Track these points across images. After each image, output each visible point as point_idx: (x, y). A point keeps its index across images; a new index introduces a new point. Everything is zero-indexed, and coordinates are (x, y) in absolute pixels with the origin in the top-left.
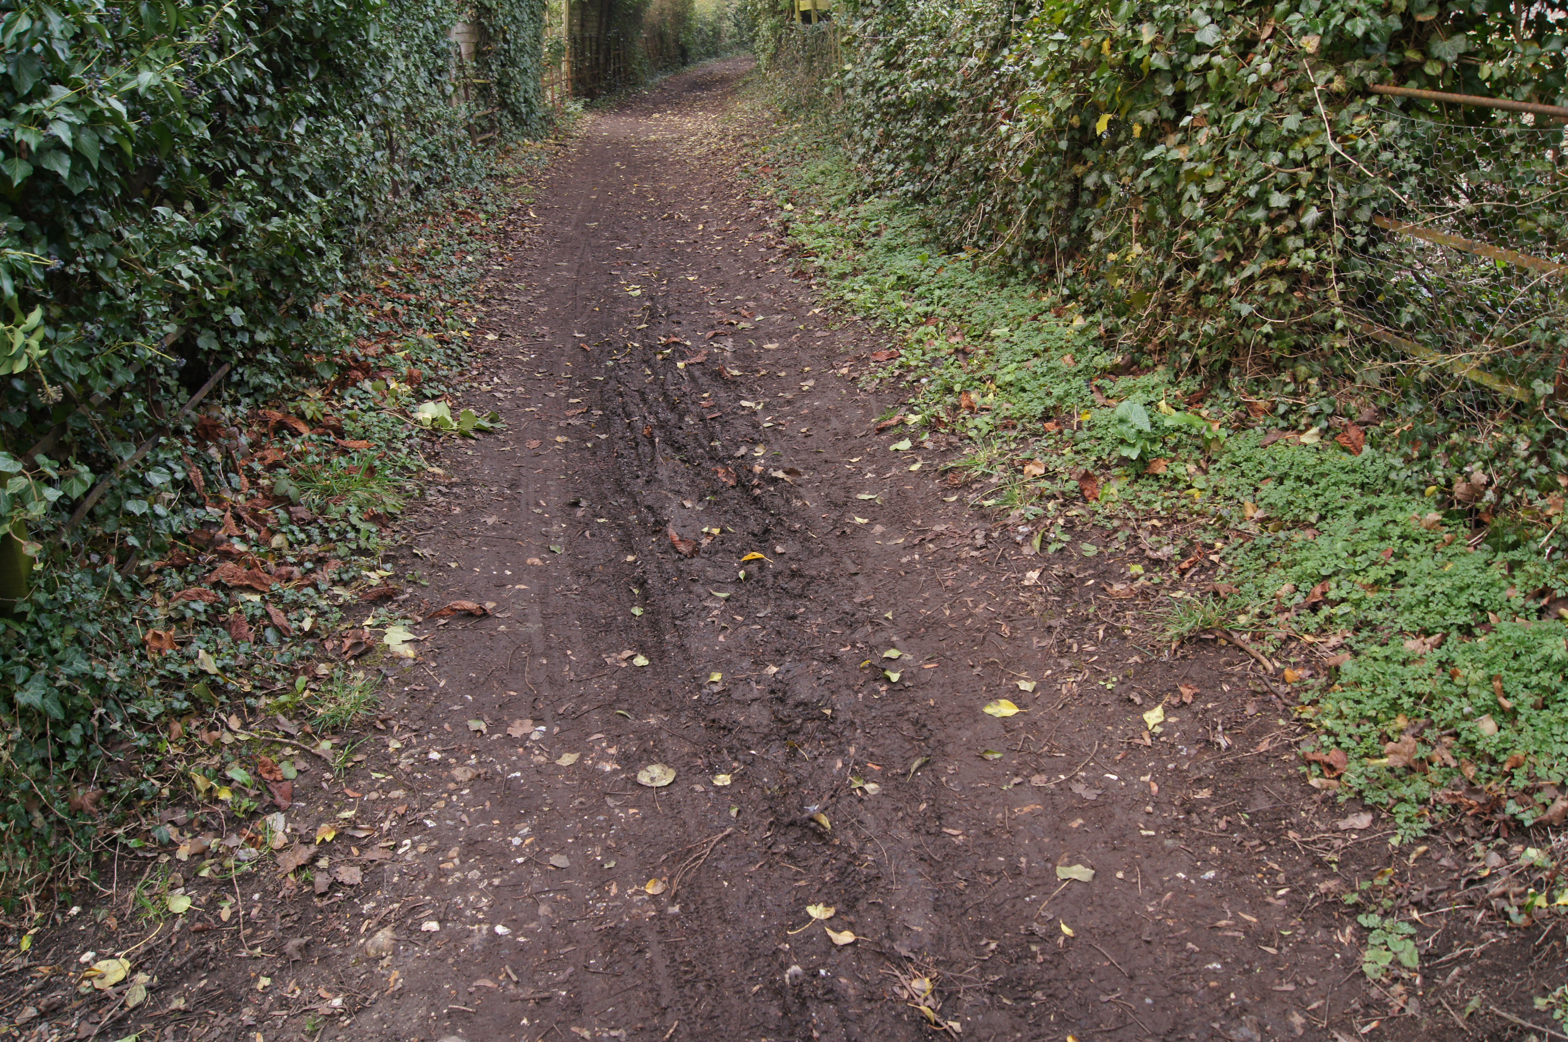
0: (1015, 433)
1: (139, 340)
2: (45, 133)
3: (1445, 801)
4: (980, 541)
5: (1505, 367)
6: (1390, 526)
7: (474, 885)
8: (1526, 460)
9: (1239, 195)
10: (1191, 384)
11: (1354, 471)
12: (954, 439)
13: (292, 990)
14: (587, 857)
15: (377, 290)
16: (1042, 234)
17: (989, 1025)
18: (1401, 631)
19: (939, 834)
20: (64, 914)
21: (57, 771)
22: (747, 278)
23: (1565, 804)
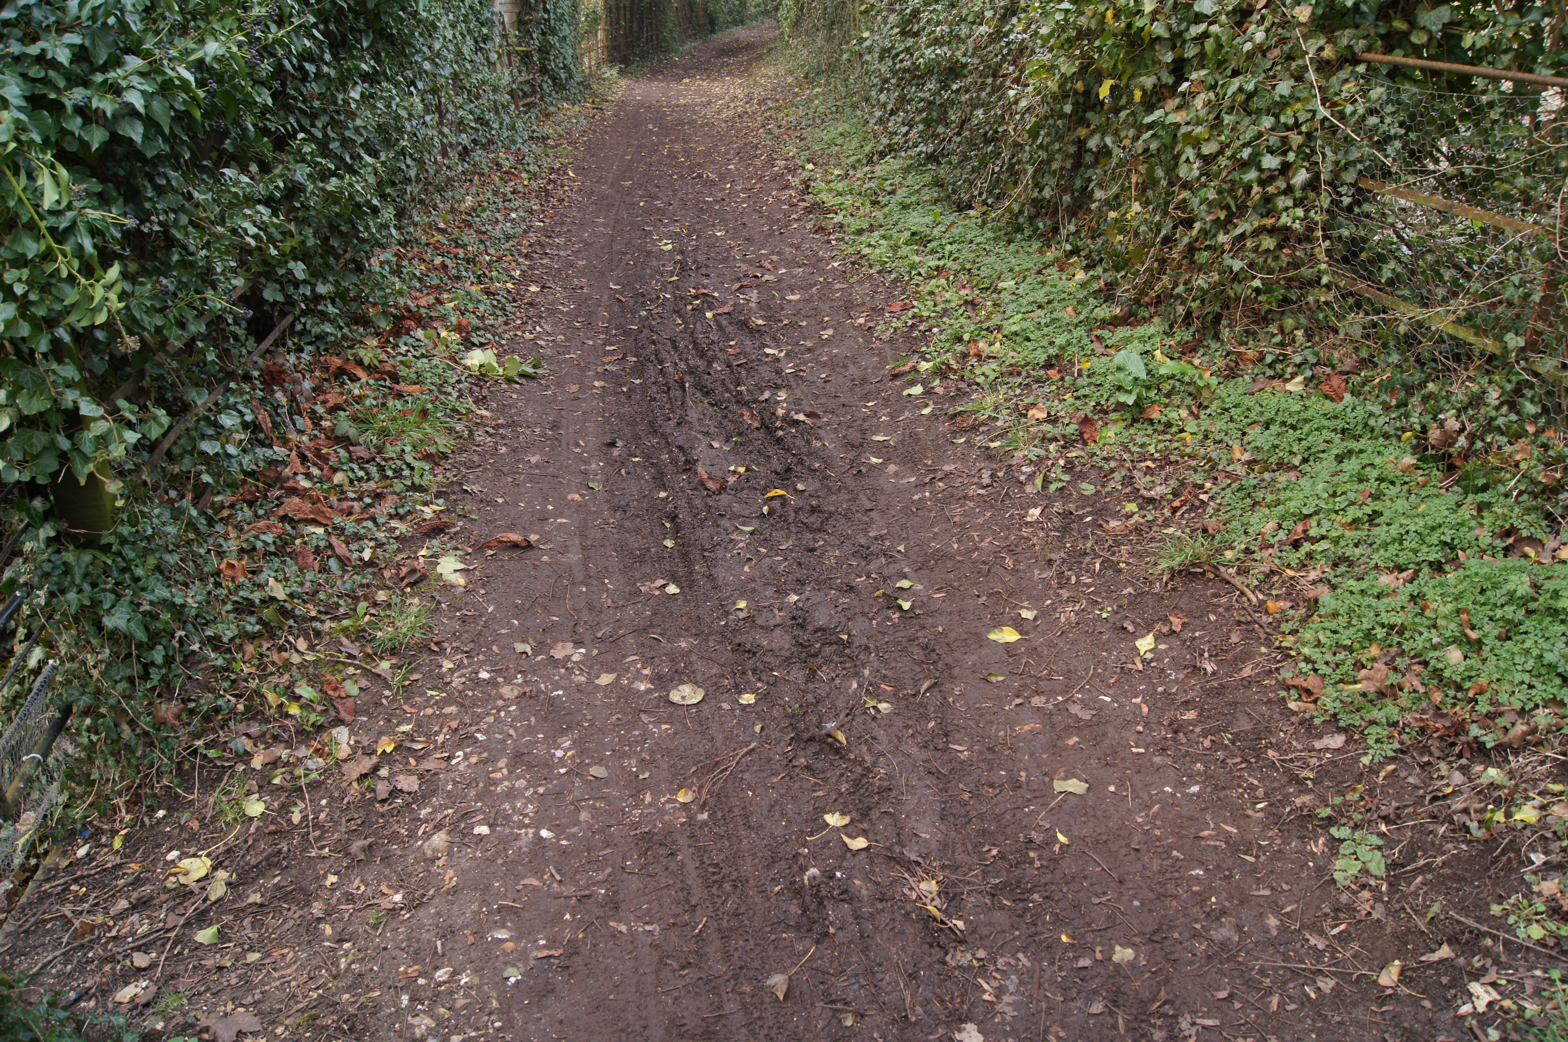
0: (1019, 380)
1: (209, 294)
2: (119, 100)
3: (1414, 724)
4: (986, 480)
5: (1479, 321)
6: (1369, 469)
7: (520, 793)
8: (1497, 408)
9: (1233, 156)
10: (1184, 335)
11: (1336, 417)
12: (962, 385)
13: (357, 886)
14: (623, 768)
15: (428, 245)
16: (1047, 193)
17: (990, 924)
18: (1376, 567)
19: (946, 749)
20: (151, 817)
21: (142, 688)
22: (771, 233)
23: (1525, 728)
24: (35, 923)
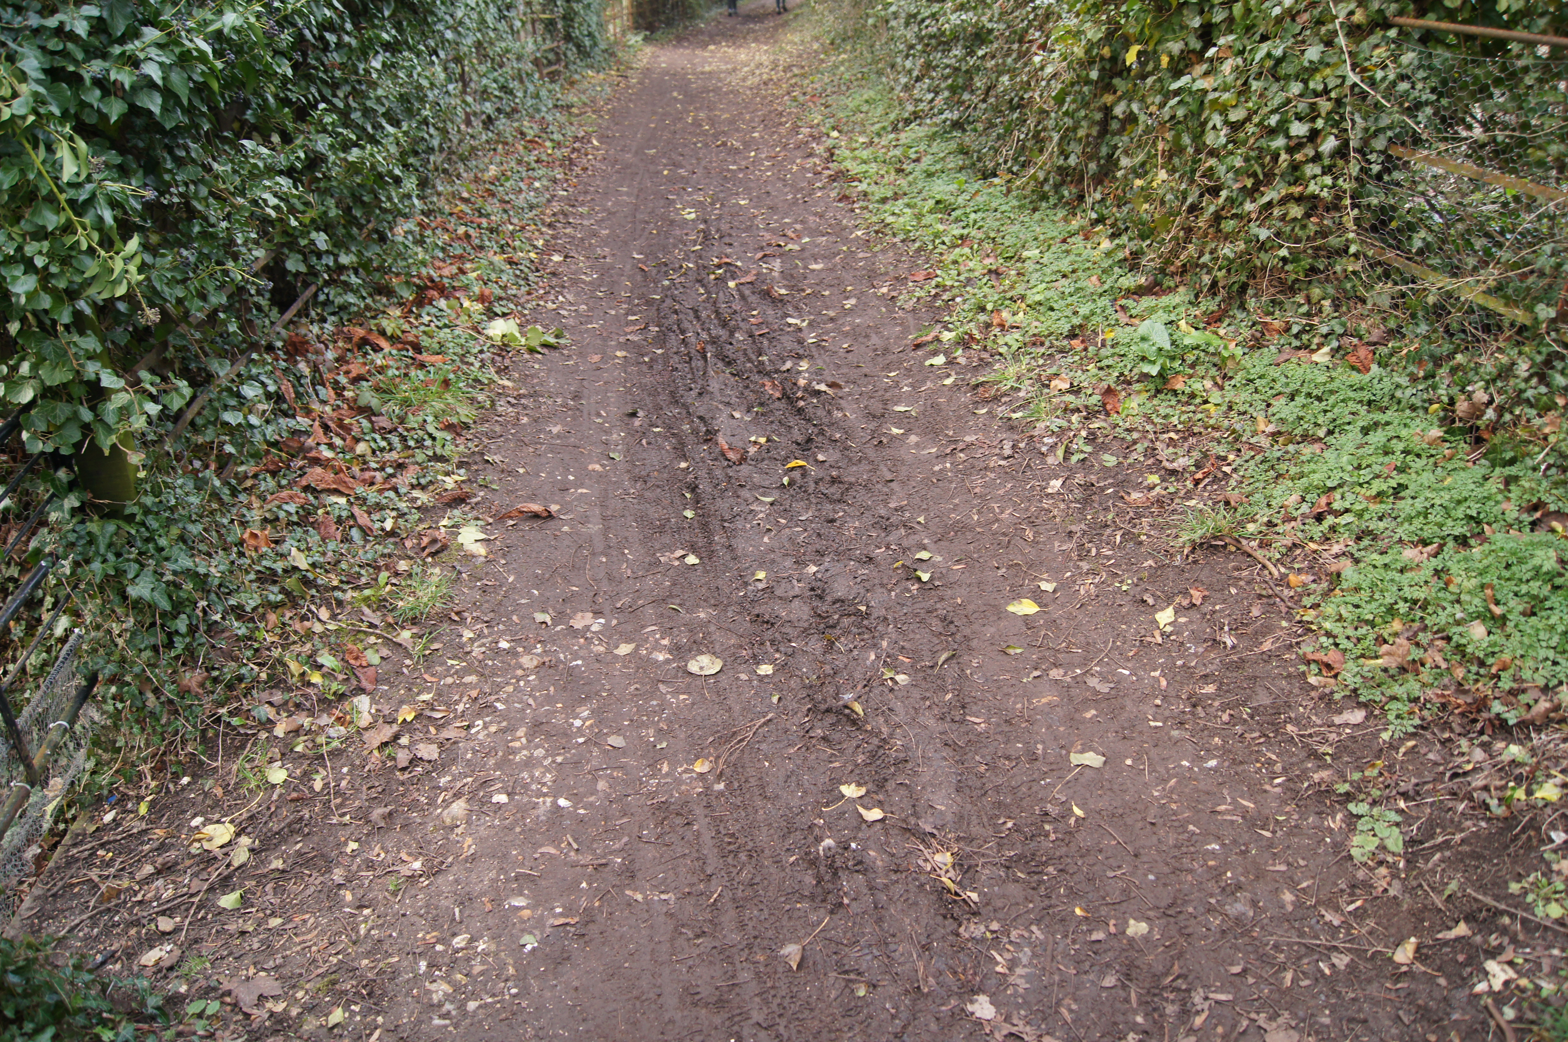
0: (1042, 350)
1: (230, 265)
2: (137, 72)
3: (1435, 700)
4: (1007, 451)
5: (1510, 291)
6: (1394, 441)
7: (539, 762)
8: (1527, 380)
9: (1260, 124)
10: (1210, 305)
11: (1362, 389)
12: (985, 355)
13: (377, 853)
14: (641, 738)
15: (451, 214)
16: (1072, 161)
17: (1004, 896)
18: (1400, 540)
19: (963, 722)
20: (176, 784)
21: (166, 657)
22: (795, 202)
23: (1548, 705)
24: (63, 887)
